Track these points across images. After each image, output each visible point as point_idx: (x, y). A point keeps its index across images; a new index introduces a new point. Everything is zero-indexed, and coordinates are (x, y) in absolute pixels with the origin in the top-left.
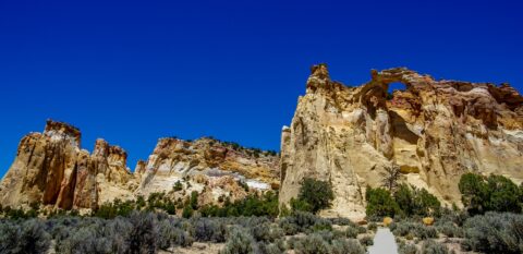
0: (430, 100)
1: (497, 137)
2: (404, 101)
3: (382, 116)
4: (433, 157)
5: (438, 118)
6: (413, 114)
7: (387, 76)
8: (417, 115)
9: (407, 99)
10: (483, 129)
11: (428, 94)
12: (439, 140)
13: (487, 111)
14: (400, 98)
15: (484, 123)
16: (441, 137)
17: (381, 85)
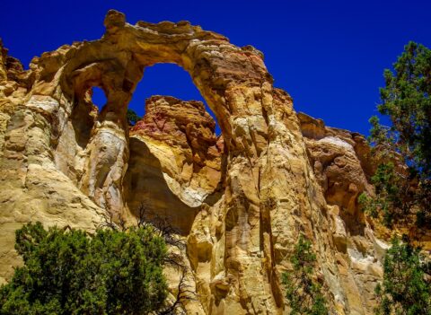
0: (255, 107)
1: (363, 251)
2: (170, 125)
3: (109, 136)
4: (241, 256)
5: (275, 146)
6: (188, 161)
7: (146, 38)
8: (198, 167)
9: (181, 123)
10: (339, 228)
11: (250, 91)
12: (271, 204)
13: (352, 187)
14: (162, 115)
15: (342, 216)
16: (278, 194)
17: (124, 57)
